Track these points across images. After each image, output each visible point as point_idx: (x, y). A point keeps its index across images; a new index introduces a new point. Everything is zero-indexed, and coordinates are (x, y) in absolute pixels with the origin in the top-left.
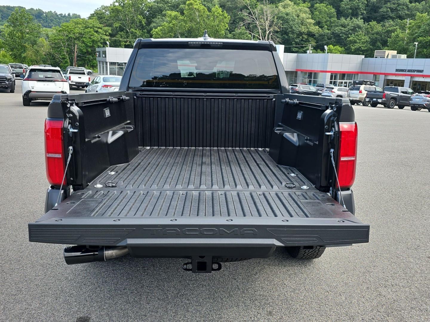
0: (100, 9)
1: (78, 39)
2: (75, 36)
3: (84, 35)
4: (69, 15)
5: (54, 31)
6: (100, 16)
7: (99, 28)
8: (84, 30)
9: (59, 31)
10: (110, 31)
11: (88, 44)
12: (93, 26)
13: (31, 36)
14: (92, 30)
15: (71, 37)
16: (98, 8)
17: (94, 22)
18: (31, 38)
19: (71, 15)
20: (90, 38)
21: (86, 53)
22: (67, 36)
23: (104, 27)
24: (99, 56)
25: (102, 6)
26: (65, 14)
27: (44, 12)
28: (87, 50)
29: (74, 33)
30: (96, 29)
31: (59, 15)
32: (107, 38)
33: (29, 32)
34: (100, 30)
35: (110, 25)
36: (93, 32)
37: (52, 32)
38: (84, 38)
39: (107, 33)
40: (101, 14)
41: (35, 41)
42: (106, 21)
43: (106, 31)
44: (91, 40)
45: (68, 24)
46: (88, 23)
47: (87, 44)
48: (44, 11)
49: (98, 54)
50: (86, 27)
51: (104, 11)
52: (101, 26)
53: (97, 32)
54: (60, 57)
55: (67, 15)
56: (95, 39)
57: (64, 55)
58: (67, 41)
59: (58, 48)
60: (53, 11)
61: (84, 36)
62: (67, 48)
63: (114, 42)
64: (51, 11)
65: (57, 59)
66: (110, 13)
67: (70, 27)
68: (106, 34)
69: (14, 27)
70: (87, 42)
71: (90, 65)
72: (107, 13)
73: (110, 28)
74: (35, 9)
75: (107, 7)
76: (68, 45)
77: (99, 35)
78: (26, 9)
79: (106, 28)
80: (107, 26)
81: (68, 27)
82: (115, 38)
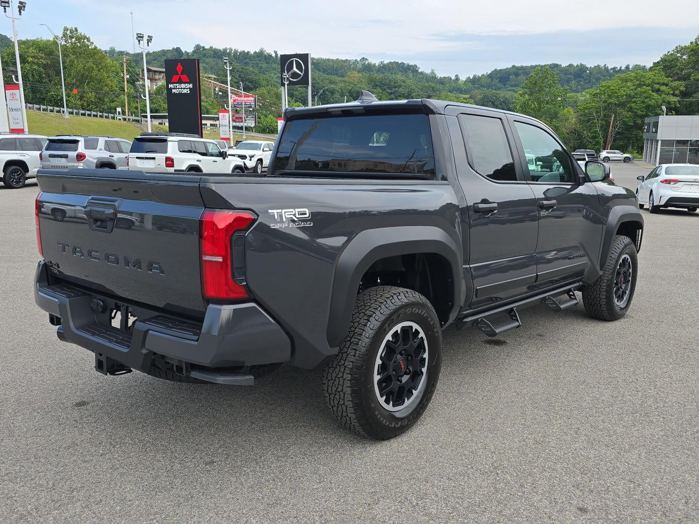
0: (672, 52)
1: (622, 105)
2: (618, 101)
3: (634, 98)
4: (627, 67)
5: (588, 96)
6: (669, 64)
7: (664, 84)
8: (635, 89)
9: (594, 95)
10: (682, 88)
11: (639, 112)
12: (653, 82)
13: (552, 106)
14: (649, 88)
15: (611, 103)
16: (669, 52)
17: (655, 76)
18: (550, 108)
19: (631, 67)
20: (643, 102)
21: (632, 127)
22: (605, 102)
23: (672, 82)
24: (648, 131)
25: (677, 47)
26: (621, 67)
27: (588, 68)
28: (635, 122)
29: (617, 97)
30: (657, 86)
31: (612, 69)
32: (674, 100)
33: (550, 101)
34: (663, 88)
35: (686, 78)
36: (650, 92)
37: (583, 97)
38: (633, 103)
39: (677, 92)
40: (672, 61)
41: (556, 113)
42: (679, 72)
43: (674, 89)
44: (644, 106)
45: (610, 83)
46: (644, 77)
47: (636, 113)
48: (588, 66)
49: (646, 127)
50: (640, 85)
51: (679, 55)
52: (666, 80)
53: (658, 91)
54: (588, 136)
55: (623, 68)
56: (652, 103)
57: (596, 132)
58: (605, 109)
59: (588, 121)
60: (602, 65)
61: (633, 100)
62: (602, 120)
63: (688, 106)
64: (598, 66)
65: (584, 138)
66: (689, 56)
67: (612, 88)
68: (674, 93)
69: (531, 94)
70: (638, 109)
71: (638, 146)
72: (684, 57)
73: (683, 83)
74: (576, 65)
75: (686, 48)
76: (605, 116)
77: (661, 96)
78: (562, 66)
79: (676, 84)
80: (679, 79)
81: (609, 87)
82: (691, 99)
